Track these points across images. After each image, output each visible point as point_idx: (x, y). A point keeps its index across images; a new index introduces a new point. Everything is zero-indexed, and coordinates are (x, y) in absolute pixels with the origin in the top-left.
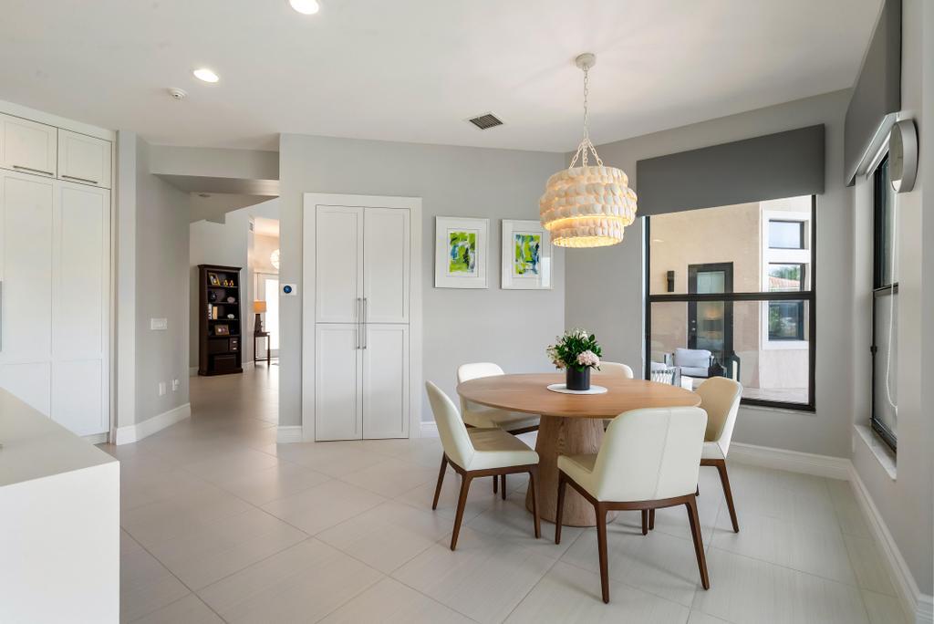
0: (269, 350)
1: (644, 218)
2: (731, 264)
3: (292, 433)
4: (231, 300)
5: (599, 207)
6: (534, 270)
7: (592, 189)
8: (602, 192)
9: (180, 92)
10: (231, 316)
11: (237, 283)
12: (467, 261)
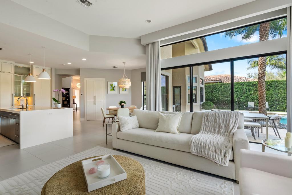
0: (76, 108)
1: (142, 82)
2: (181, 86)
3: (83, 119)
4: (68, 96)
5: (124, 84)
6: (126, 91)
7: (123, 82)
8: (124, 82)
9: (65, 65)
10: (67, 99)
11: (69, 92)
12: (113, 89)
